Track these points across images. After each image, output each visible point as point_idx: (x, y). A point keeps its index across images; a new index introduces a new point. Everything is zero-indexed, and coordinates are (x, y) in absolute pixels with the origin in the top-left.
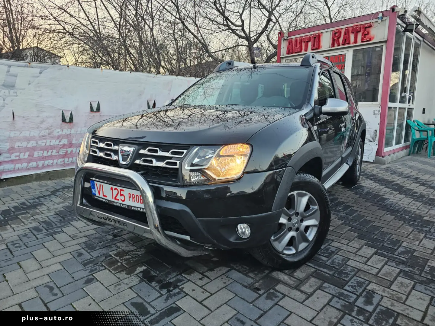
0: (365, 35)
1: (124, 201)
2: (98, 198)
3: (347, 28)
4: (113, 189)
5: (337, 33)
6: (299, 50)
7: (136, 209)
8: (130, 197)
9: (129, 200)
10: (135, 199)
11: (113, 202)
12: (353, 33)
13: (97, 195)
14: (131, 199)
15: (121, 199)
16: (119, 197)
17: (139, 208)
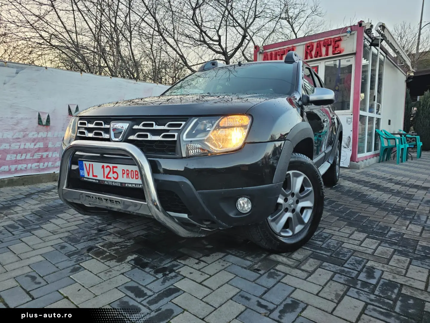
0: (336, 48)
1: (116, 179)
2: (87, 179)
3: (318, 42)
4: (105, 167)
5: (309, 46)
7: (130, 186)
8: (123, 174)
9: (123, 177)
10: (130, 175)
11: (105, 181)
12: (324, 46)
13: (86, 176)
14: (125, 175)
15: (113, 177)
16: (111, 175)
17: (134, 184)
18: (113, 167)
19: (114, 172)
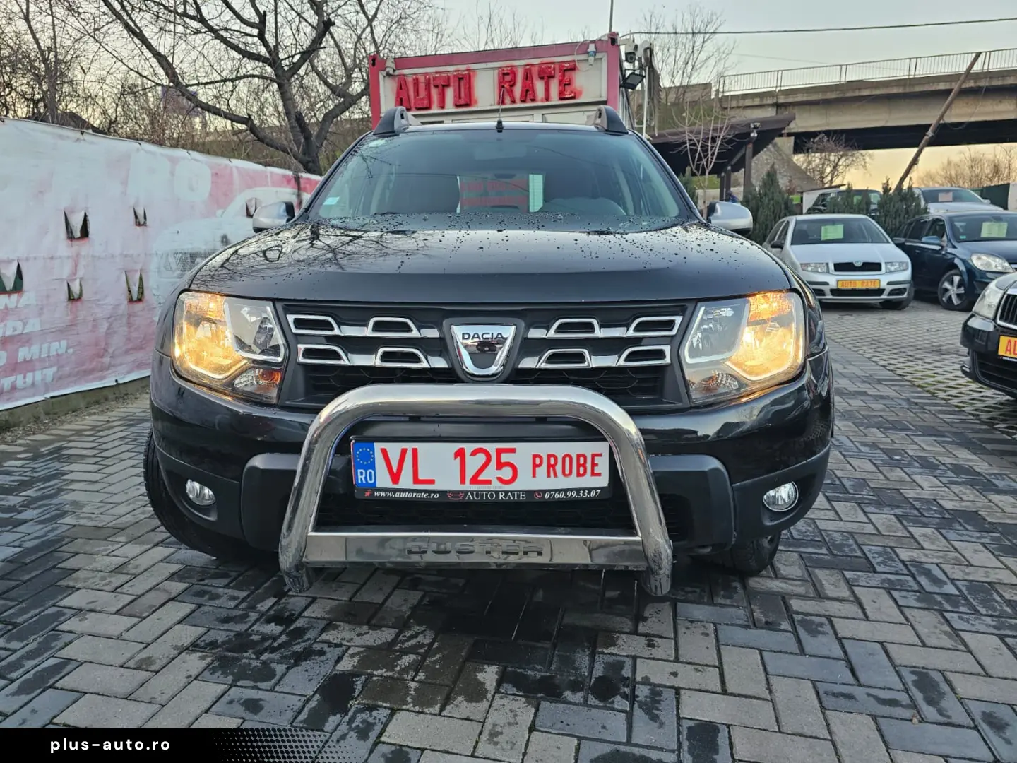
0: (565, 85)
1: (510, 482)
2: (393, 494)
3: (528, 67)
4: (467, 454)
5: (508, 74)
6: (426, 103)
7: (559, 496)
8: (535, 466)
9: (534, 475)
10: (559, 467)
11: (466, 492)
12: (541, 78)
13: (386, 484)
14: (542, 470)
16: (490, 474)
17: (572, 490)
18: (499, 452)
19: (500, 465)
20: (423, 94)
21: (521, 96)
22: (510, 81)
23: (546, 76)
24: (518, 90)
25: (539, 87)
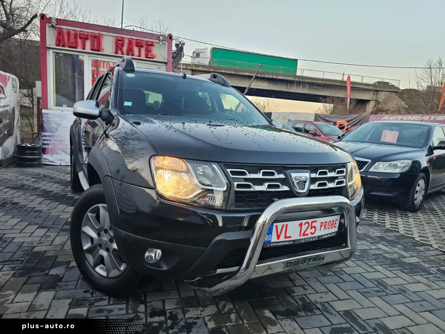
1: (313, 233)
2: (276, 244)
3: (131, 39)
4: (303, 224)
6: (74, 45)
7: (326, 236)
8: (321, 226)
9: (320, 230)
10: (327, 226)
11: (301, 240)
12: (137, 46)
13: (274, 240)
17: (329, 234)
18: (312, 222)
19: (312, 227)
20: (72, 40)
21: (127, 52)
22: (121, 44)
23: (139, 45)
24: (125, 49)
25: (136, 50)
